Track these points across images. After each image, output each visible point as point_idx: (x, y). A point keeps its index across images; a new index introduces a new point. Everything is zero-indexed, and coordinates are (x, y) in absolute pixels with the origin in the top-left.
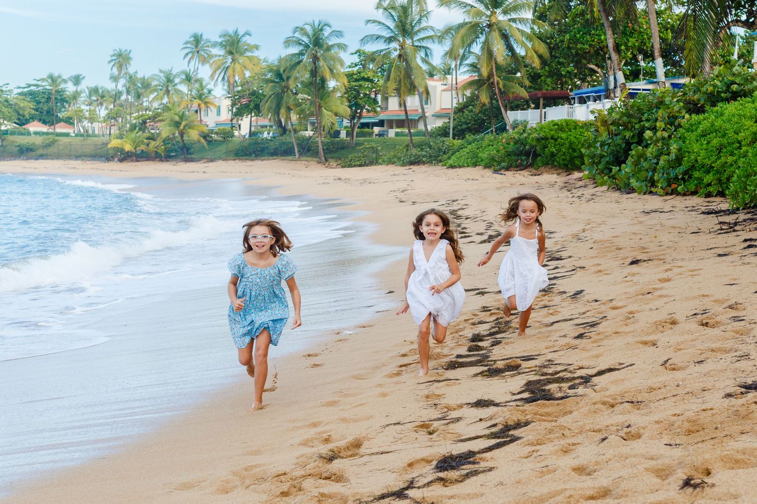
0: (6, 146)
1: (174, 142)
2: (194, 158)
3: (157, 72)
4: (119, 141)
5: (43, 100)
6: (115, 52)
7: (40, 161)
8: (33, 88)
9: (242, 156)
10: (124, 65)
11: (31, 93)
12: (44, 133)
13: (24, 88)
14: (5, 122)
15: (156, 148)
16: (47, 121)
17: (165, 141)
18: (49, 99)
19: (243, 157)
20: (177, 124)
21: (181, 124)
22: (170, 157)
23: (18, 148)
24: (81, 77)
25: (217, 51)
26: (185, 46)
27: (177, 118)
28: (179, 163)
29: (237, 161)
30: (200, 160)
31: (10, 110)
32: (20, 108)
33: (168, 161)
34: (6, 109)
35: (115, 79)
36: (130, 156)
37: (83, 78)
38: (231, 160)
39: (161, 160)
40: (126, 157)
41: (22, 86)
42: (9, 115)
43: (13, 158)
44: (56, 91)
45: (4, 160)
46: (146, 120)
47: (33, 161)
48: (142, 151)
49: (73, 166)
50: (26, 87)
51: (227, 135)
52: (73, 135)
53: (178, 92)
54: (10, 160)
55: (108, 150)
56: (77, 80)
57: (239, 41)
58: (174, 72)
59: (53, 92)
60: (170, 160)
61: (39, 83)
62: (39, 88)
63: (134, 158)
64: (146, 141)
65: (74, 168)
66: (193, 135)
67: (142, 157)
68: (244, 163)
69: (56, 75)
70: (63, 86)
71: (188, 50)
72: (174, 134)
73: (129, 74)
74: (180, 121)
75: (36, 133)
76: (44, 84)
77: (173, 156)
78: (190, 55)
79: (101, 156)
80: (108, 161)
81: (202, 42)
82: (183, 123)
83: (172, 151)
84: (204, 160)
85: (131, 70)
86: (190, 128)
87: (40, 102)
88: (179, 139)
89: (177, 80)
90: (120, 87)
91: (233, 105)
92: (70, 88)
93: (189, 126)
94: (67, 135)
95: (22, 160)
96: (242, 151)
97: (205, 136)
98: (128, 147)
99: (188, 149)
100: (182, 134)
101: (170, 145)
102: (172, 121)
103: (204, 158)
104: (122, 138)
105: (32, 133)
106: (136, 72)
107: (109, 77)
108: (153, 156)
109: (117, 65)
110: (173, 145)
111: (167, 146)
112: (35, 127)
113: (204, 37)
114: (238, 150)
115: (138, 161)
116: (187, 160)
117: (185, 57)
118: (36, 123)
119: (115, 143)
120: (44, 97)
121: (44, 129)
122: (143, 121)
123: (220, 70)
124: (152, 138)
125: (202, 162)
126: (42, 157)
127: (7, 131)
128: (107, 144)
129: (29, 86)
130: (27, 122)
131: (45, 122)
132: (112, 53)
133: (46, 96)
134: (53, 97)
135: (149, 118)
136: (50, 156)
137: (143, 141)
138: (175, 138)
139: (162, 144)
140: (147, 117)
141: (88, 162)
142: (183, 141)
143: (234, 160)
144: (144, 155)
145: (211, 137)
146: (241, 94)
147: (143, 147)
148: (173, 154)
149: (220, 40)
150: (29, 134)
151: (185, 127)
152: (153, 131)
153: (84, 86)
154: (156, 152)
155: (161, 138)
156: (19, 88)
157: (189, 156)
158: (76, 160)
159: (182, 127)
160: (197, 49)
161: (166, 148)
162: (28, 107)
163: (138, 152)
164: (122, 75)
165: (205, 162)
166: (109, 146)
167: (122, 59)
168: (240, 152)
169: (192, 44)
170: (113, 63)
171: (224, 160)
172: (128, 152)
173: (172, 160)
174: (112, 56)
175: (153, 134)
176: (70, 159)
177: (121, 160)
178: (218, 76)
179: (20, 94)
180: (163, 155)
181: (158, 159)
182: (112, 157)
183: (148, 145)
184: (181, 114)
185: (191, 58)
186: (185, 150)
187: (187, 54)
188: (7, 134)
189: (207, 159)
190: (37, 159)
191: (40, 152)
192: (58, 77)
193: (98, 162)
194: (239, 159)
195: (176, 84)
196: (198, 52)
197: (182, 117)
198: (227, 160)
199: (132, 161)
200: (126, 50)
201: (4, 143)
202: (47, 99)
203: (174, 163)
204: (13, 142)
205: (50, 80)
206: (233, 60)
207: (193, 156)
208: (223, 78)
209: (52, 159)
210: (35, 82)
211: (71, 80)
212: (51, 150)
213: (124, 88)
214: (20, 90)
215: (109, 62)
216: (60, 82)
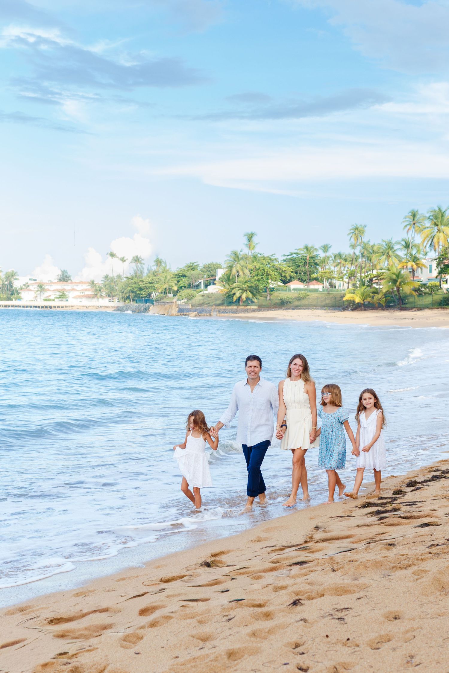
0: (273, 299)
1: (393, 295)
2: (407, 308)
3: (380, 242)
4: (351, 295)
5: (301, 264)
6: (353, 227)
7: (296, 311)
8: (294, 255)
9: (444, 305)
10: (359, 236)
11: (293, 260)
12: (300, 290)
13: (288, 256)
14: (272, 282)
15: (379, 300)
16: (304, 279)
17: (386, 295)
18: (306, 263)
19: (445, 307)
20: (394, 281)
21: (397, 281)
22: (390, 307)
23: (280, 301)
24: (329, 246)
25: (428, 224)
26: (404, 220)
27: (394, 277)
28: (396, 312)
29: (440, 309)
30: (412, 309)
31: (276, 273)
32: (283, 271)
33: (387, 310)
34: (273, 272)
35: (353, 246)
36: (360, 306)
37: (330, 247)
38: (435, 308)
39: (383, 310)
40: (356, 307)
41: (287, 255)
42: (275, 276)
43: (276, 309)
44: (309, 257)
45: (271, 310)
46: (372, 278)
47: (291, 311)
48: (369, 302)
49: (318, 314)
50: (290, 255)
51: (434, 289)
52: (321, 290)
53: (397, 256)
54: (275, 310)
55: (344, 301)
56: (325, 248)
57: (442, 216)
58: (393, 241)
59: (308, 258)
60: (389, 309)
61: (298, 252)
62: (299, 255)
63: (363, 308)
64: (371, 295)
65: (319, 316)
66: (407, 289)
67: (369, 307)
68: (445, 311)
69: (310, 246)
70: (315, 253)
71: (407, 223)
72: (393, 289)
73: (364, 243)
74: (397, 279)
75: (294, 289)
76: (302, 252)
77: (392, 306)
78: (408, 227)
79: (339, 307)
80: (344, 310)
81: (418, 216)
82: (399, 281)
83: (391, 302)
84: (415, 309)
85: (365, 239)
86: (404, 284)
87: (300, 266)
88: (396, 293)
89: (396, 247)
90: (357, 252)
91: (438, 265)
92: (321, 254)
93: (404, 282)
94: (316, 290)
95: (283, 310)
96: (445, 301)
97: (416, 290)
98: (358, 300)
99: (402, 300)
100: (398, 290)
101: (389, 298)
102: (391, 279)
103: (414, 308)
104: (354, 293)
105: (292, 289)
106: (369, 241)
107: (349, 245)
108: (377, 306)
109: (353, 237)
110: (392, 297)
111: (387, 298)
112: (295, 285)
113: (420, 212)
114: (441, 301)
115: (366, 310)
116: (402, 309)
117: (404, 229)
118: (296, 281)
119: (348, 297)
120: (302, 262)
121: (301, 286)
122: (370, 279)
123: (428, 239)
124: (376, 292)
125: (413, 310)
126: (297, 307)
127: (273, 288)
128: (343, 297)
129: (292, 254)
130: (290, 281)
131: (302, 281)
132: (351, 228)
133: (304, 261)
134: (308, 262)
135: (374, 277)
136: (303, 307)
137: (369, 295)
138: (393, 292)
139: (383, 296)
140: (372, 276)
141: (329, 311)
142: (399, 294)
143: (438, 308)
144: (371, 306)
145: (421, 291)
146: (444, 257)
147: (369, 299)
148: (392, 304)
149: (428, 215)
150: (290, 290)
151: (400, 283)
152: (377, 287)
153: (331, 252)
154: (380, 303)
155: (382, 293)
156: (285, 256)
157: (404, 306)
158: (321, 310)
159: (398, 283)
160: (414, 222)
161: (386, 300)
162: (289, 271)
163: (366, 303)
164: (358, 243)
165: (415, 311)
166: (344, 299)
167: (358, 232)
168: (442, 302)
169: (410, 218)
170: (351, 235)
171: (430, 309)
172: (358, 303)
173: (391, 309)
174: (351, 230)
175: (376, 289)
176: (317, 309)
177: (353, 310)
178: (427, 243)
179: (285, 261)
180: (384, 305)
181: (380, 309)
182: (347, 307)
183: (373, 298)
184: (397, 273)
185: (409, 229)
186: (401, 301)
187: (406, 226)
188: (274, 291)
189: (417, 308)
190: (294, 309)
191: (297, 303)
192: (311, 247)
193: (337, 311)
194: (442, 308)
195: (395, 251)
196: (414, 224)
197: (398, 275)
198: (432, 309)
199: (361, 310)
200: (361, 225)
201: (271, 298)
202: (304, 263)
203: (392, 311)
204: (278, 297)
205: (305, 250)
206: (439, 231)
207: (407, 306)
208: (431, 244)
209: (304, 309)
210: (296, 251)
211: (321, 249)
212: (304, 302)
213: (360, 254)
214: (285, 258)
215: (349, 234)
216: (313, 251)
